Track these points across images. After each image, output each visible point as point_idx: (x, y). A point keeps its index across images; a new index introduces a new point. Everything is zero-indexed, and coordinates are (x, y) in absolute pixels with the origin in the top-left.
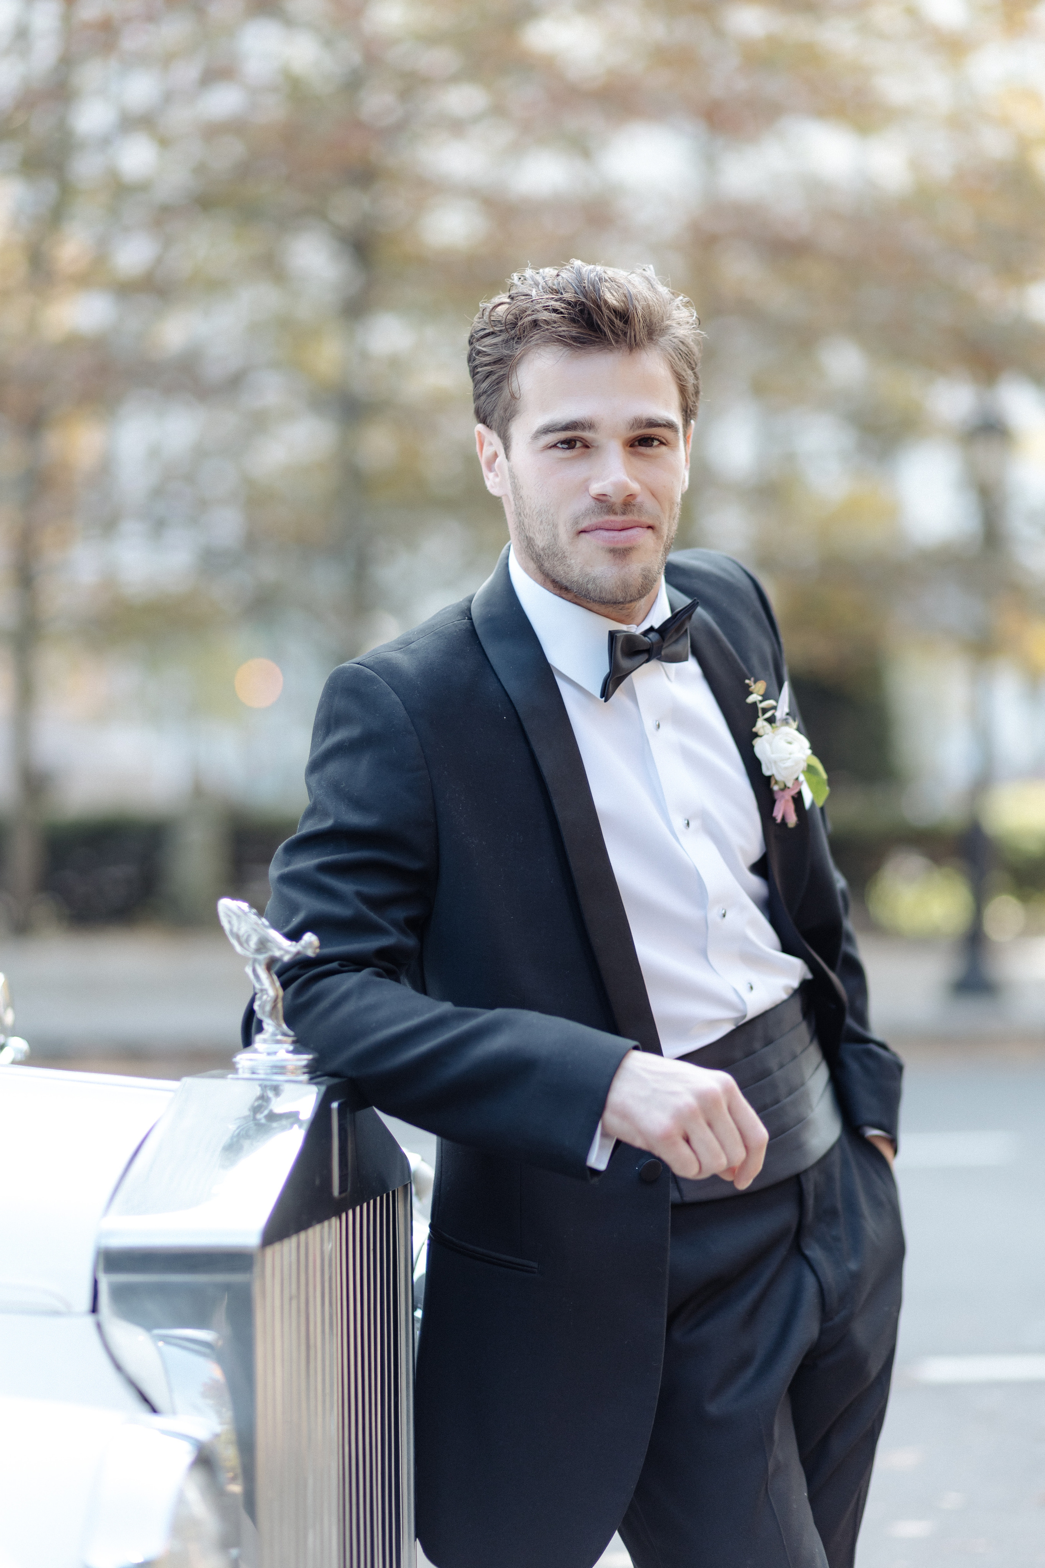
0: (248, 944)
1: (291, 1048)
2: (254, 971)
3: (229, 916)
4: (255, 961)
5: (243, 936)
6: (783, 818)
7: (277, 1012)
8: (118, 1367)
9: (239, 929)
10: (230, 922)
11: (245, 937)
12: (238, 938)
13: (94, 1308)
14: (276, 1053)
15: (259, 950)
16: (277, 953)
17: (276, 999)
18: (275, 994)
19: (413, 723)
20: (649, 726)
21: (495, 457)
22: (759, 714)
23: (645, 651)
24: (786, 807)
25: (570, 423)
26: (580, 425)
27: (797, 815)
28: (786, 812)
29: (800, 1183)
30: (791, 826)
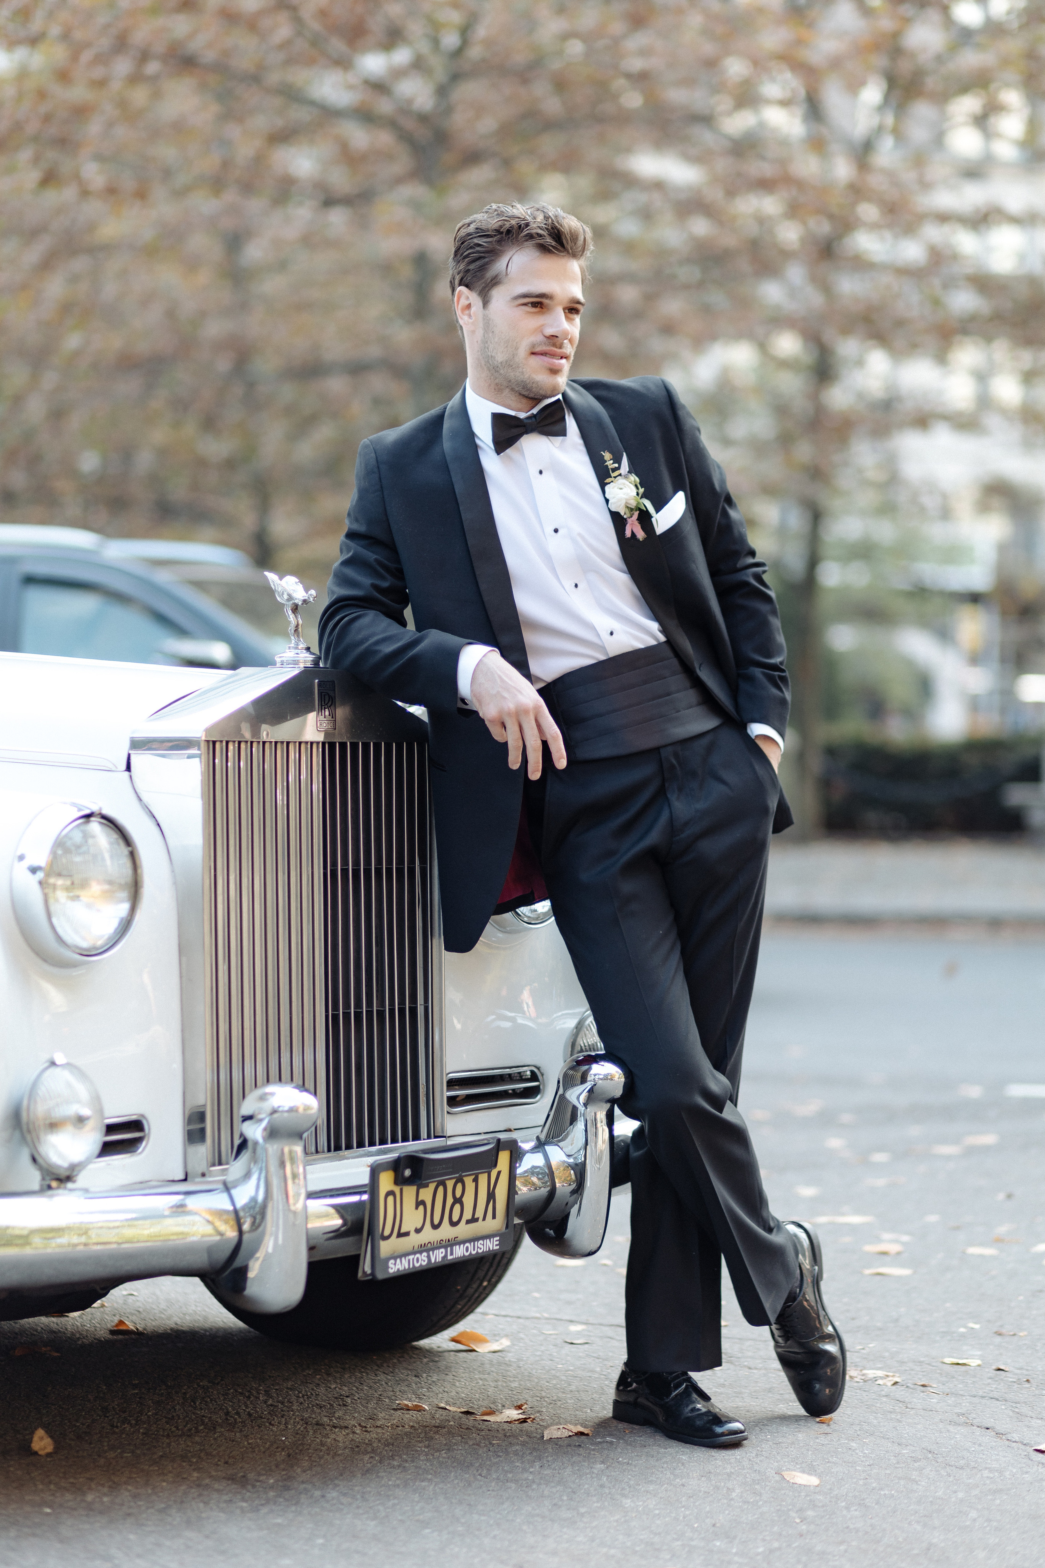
0: (283, 597)
4: (287, 606)
6: (633, 533)
7: (298, 633)
8: (140, 799)
13: (128, 768)
14: (297, 654)
15: (288, 600)
16: (296, 601)
17: (297, 626)
18: (296, 623)
19: (378, 467)
20: (533, 471)
21: (469, 306)
22: (611, 472)
23: (521, 426)
24: (633, 527)
25: (537, 293)
26: (543, 296)
27: (645, 533)
28: (635, 531)
29: (659, 753)
30: (641, 540)
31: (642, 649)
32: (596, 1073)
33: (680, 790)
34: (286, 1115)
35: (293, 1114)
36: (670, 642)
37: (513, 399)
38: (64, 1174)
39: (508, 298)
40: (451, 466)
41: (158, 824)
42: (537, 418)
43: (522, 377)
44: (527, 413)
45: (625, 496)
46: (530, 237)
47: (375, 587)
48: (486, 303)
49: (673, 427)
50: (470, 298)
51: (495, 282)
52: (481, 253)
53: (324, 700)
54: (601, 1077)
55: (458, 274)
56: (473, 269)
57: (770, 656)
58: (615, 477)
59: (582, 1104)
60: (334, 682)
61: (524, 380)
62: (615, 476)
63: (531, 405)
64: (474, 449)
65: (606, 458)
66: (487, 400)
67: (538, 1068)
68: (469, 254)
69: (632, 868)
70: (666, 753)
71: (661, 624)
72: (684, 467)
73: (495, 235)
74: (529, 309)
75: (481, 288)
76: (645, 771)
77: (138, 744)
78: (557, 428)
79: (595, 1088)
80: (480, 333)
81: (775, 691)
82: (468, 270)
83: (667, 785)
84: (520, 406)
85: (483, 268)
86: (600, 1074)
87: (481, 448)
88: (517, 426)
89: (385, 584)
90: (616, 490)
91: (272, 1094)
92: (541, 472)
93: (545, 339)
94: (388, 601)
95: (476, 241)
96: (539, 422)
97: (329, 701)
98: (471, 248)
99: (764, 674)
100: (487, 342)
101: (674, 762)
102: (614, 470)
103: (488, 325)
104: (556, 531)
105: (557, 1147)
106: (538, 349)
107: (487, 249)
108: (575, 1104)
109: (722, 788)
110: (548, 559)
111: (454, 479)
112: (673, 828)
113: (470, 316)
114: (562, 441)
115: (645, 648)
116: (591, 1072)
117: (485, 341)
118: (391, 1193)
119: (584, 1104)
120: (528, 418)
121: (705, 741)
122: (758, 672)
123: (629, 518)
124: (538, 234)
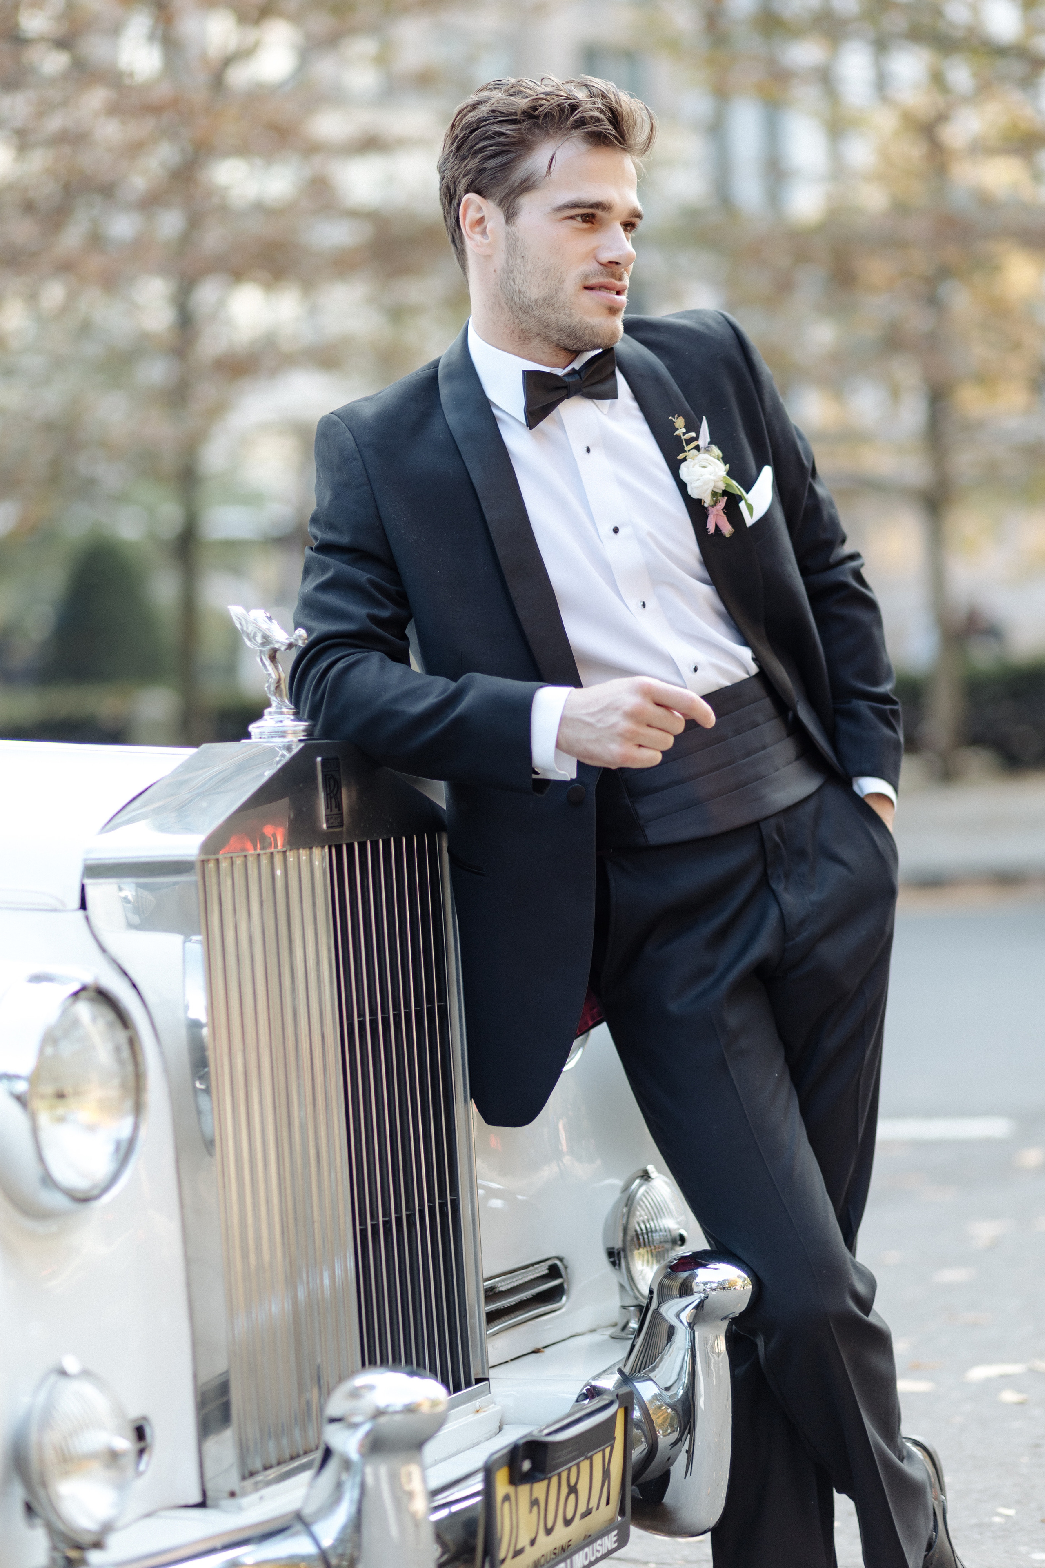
0: (255, 640)
1: (292, 717)
2: (261, 659)
3: (239, 619)
4: (261, 651)
5: (251, 633)
6: (717, 527)
7: (281, 691)
8: (103, 950)
9: (247, 628)
10: (241, 624)
11: (252, 635)
12: (248, 635)
13: (83, 906)
14: (281, 721)
15: (263, 644)
16: (277, 646)
17: (279, 681)
18: (278, 677)
19: (360, 452)
20: (578, 450)
21: (481, 221)
22: (684, 444)
23: (562, 387)
24: (717, 520)
25: (591, 202)
26: (598, 205)
27: (733, 527)
28: (720, 525)
29: (760, 829)
30: (728, 536)
31: (730, 686)
32: (707, 1280)
33: (787, 876)
34: (398, 1417)
35: (410, 1417)
36: (763, 676)
37: (546, 351)
38: (87, 1539)
39: (548, 209)
40: (462, 448)
41: (134, 986)
42: (582, 374)
43: (569, 320)
44: (564, 369)
45: (712, 477)
46: (581, 123)
47: (373, 618)
48: (510, 216)
49: (748, 377)
50: (483, 208)
51: (527, 186)
52: (505, 145)
53: (330, 786)
54: (714, 1285)
55: (465, 176)
56: (491, 169)
57: (877, 683)
58: (689, 451)
59: (686, 1324)
60: (338, 758)
61: (573, 325)
62: (689, 449)
63: (571, 359)
64: (491, 423)
65: (677, 425)
66: (508, 352)
67: (561, 1259)
68: (486, 147)
69: (739, 989)
70: (769, 830)
71: (754, 651)
72: (766, 432)
73: (524, 121)
74: (578, 224)
75: (503, 195)
76: (744, 853)
77: (95, 870)
78: (605, 387)
79: (706, 1302)
80: (500, 259)
81: (887, 732)
82: (484, 169)
83: (769, 871)
84: (555, 360)
85: (506, 167)
86: (713, 1282)
87: (502, 421)
88: (558, 388)
89: (385, 614)
90: (697, 469)
91: (370, 1388)
92: (588, 450)
93: (601, 267)
94: (391, 637)
95: (497, 128)
96: (584, 381)
97: (334, 786)
98: (487, 138)
99: (873, 709)
100: (512, 271)
101: (777, 839)
102: (689, 441)
103: (513, 245)
104: (616, 530)
105: (651, 1383)
106: (592, 282)
107: (513, 140)
108: (673, 1324)
109: (840, 870)
110: (606, 568)
111: (469, 466)
112: (785, 930)
113: (484, 233)
114: (611, 406)
115: (732, 685)
116: (697, 1280)
117: (509, 271)
118: (507, 1498)
119: (690, 1324)
120: (568, 375)
121: (810, 807)
122: (863, 706)
123: (713, 506)
124: (591, 117)
